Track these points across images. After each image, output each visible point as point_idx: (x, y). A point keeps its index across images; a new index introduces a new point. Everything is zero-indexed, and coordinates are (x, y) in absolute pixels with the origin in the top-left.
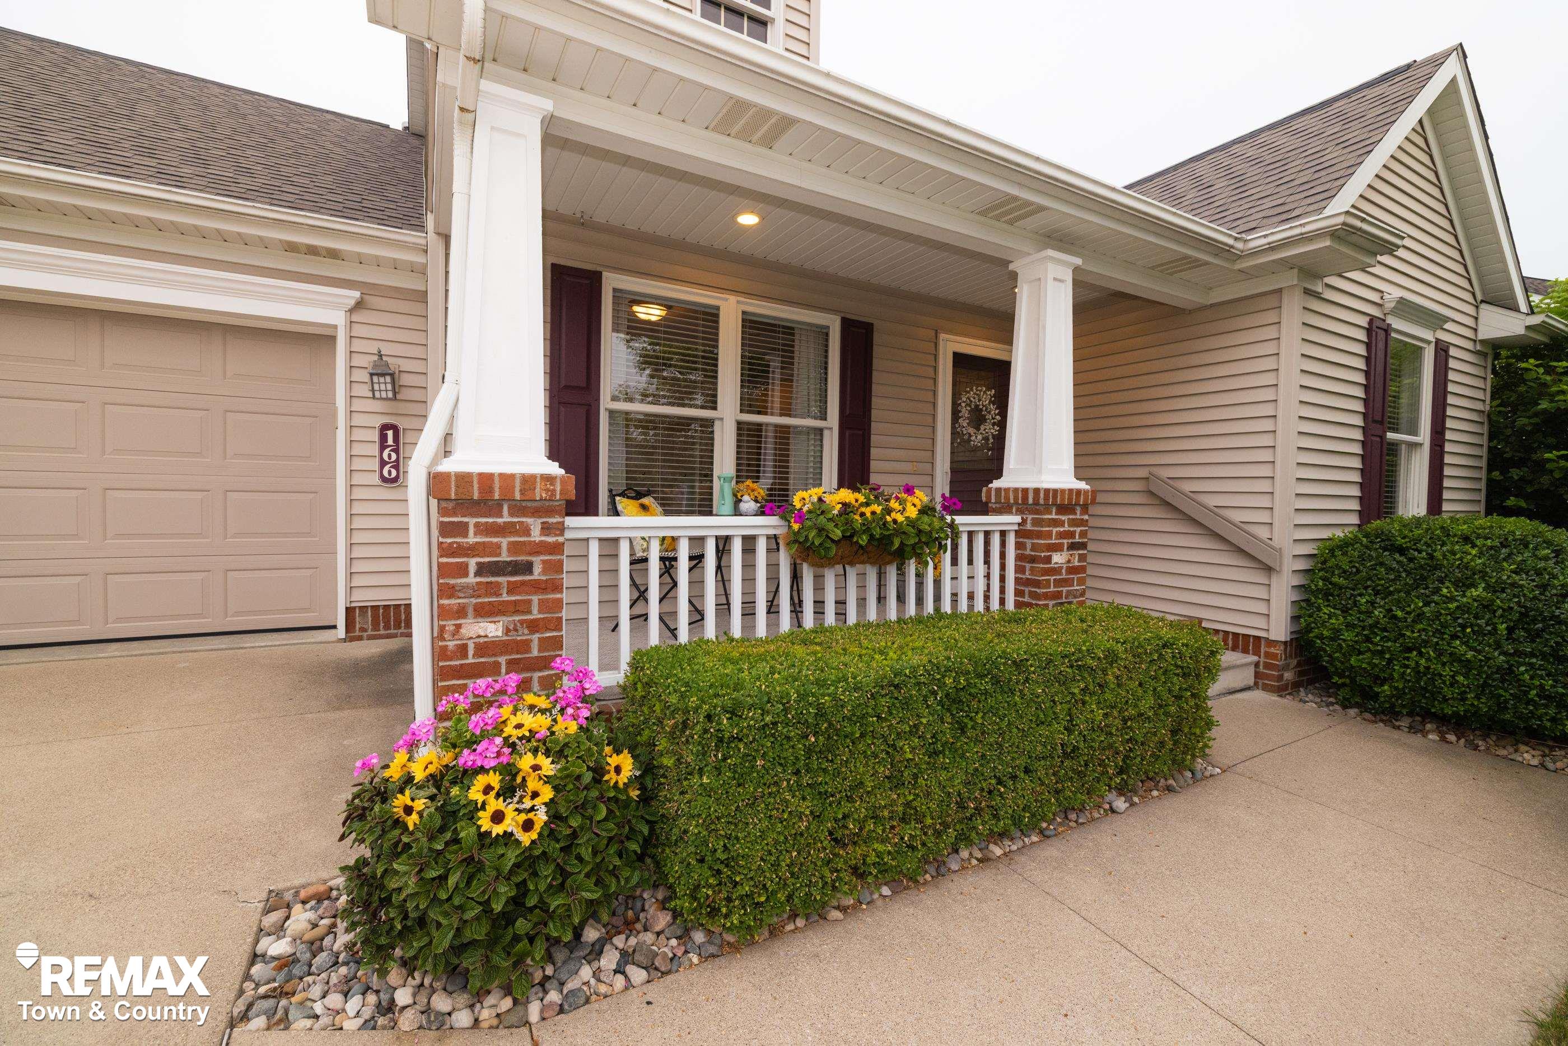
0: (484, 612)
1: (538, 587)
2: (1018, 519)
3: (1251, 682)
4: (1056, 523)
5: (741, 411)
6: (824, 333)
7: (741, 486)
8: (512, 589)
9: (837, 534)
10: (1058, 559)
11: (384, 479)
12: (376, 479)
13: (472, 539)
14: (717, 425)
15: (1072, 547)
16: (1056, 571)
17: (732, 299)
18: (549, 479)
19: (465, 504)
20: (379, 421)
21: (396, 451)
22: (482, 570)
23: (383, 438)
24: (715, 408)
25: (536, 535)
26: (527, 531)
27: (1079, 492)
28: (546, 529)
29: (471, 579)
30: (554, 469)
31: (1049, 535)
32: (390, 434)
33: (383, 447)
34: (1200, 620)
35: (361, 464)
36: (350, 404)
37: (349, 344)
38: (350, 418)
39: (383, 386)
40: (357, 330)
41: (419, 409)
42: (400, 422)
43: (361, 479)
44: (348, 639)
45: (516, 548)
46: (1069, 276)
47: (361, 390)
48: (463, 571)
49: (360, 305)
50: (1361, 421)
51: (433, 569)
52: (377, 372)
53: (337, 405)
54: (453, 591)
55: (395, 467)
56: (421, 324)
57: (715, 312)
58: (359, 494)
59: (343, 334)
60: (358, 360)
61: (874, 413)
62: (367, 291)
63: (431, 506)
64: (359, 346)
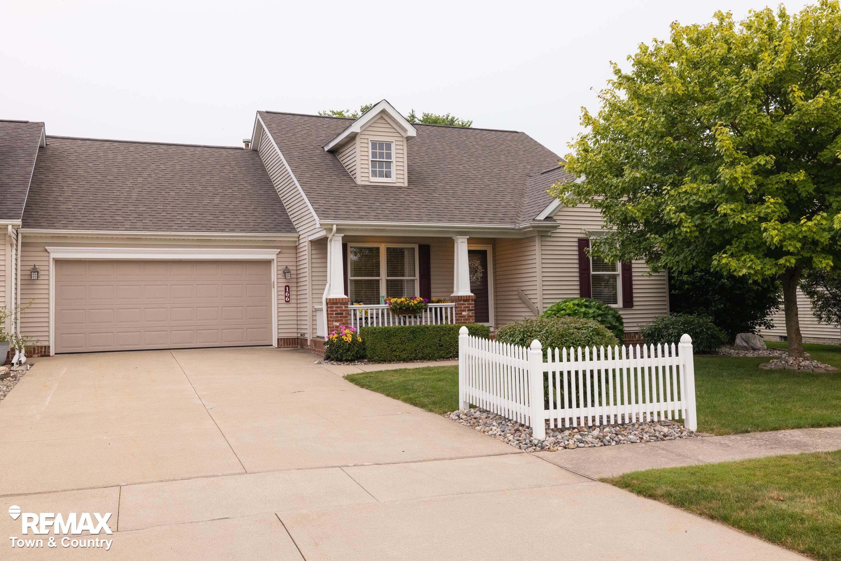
0: (336, 321)
1: (344, 317)
2: (454, 304)
4: (463, 304)
5: (388, 276)
6: (413, 250)
7: (386, 299)
8: (340, 317)
9: (398, 307)
10: (464, 313)
11: (286, 301)
12: (284, 301)
13: (334, 309)
14: (380, 281)
15: (469, 310)
16: (464, 316)
17: (383, 245)
19: (333, 303)
20: (284, 285)
21: (289, 293)
22: (336, 314)
23: (286, 289)
24: (379, 276)
25: (344, 308)
26: (342, 307)
27: (470, 296)
29: (334, 315)
31: (462, 307)
33: (286, 292)
35: (280, 297)
36: (277, 280)
37: (277, 264)
38: (277, 284)
39: (288, 275)
40: (279, 260)
41: (295, 280)
42: (290, 285)
43: (280, 301)
44: (278, 348)
45: (341, 310)
46: (466, 241)
47: (280, 276)
48: (333, 314)
49: (280, 252)
50: (577, 270)
51: (328, 314)
52: (286, 272)
53: (272, 281)
54: (331, 317)
55: (289, 298)
56: (294, 255)
57: (378, 249)
58: (280, 306)
59: (275, 261)
60: (280, 268)
61: (432, 273)
62: (282, 249)
63: (327, 304)
64: (279, 264)
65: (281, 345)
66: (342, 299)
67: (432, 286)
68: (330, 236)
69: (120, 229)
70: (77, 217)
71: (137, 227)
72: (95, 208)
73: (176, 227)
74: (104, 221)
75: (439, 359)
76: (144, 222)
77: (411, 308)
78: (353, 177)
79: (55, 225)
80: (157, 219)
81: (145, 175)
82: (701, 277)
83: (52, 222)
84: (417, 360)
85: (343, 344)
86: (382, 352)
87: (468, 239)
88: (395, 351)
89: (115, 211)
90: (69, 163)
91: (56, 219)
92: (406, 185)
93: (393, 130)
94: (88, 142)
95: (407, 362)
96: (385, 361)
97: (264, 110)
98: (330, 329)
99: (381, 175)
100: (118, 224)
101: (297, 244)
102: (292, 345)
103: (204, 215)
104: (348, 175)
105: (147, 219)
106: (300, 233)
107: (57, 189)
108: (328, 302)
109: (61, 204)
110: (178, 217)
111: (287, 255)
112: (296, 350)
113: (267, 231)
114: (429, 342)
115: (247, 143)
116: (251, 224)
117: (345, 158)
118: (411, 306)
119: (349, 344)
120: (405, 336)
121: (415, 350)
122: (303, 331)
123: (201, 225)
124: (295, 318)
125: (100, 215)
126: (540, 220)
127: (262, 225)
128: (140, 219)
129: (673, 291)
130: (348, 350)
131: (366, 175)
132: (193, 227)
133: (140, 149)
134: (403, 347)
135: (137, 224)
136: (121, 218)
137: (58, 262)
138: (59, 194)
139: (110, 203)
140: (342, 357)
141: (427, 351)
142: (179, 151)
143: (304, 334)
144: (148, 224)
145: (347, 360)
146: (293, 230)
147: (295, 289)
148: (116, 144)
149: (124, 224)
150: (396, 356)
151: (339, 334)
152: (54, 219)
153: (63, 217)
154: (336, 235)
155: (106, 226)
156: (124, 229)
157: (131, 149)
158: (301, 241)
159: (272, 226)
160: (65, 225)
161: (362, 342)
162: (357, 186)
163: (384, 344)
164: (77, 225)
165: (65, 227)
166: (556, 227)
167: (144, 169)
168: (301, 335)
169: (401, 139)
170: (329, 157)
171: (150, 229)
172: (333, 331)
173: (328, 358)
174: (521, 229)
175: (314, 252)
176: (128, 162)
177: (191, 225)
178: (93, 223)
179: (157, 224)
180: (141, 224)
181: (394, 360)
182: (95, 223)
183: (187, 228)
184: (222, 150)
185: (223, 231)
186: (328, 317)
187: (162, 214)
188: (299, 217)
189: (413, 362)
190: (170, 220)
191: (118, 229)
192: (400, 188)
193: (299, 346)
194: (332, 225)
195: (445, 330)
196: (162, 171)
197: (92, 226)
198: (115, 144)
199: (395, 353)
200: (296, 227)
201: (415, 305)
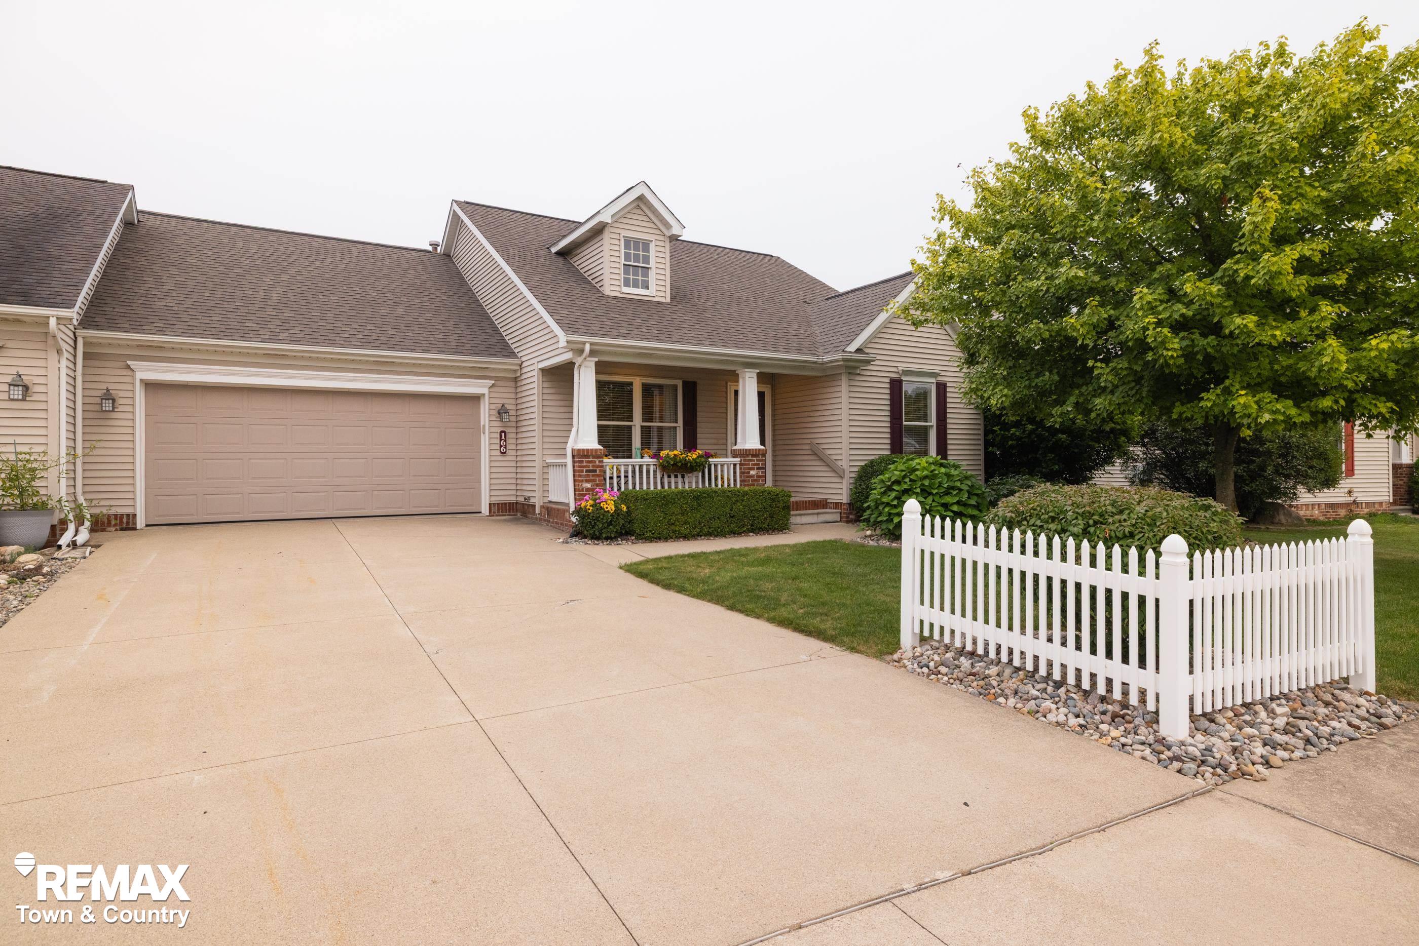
0: (587, 481)
1: (597, 476)
2: (739, 459)
3: (839, 520)
4: (750, 460)
5: (642, 422)
6: (675, 387)
7: (644, 451)
8: (593, 476)
9: (672, 463)
10: (752, 472)
11: (501, 453)
12: (499, 453)
13: (585, 464)
14: (633, 428)
15: (758, 469)
16: (752, 476)
17: (638, 379)
18: (600, 450)
19: (583, 456)
20: (499, 430)
21: (505, 441)
22: (587, 471)
23: (501, 436)
24: (632, 421)
25: (597, 463)
26: (595, 462)
27: (759, 450)
28: (600, 462)
29: (584, 473)
30: (600, 447)
31: (749, 464)
32: (503, 434)
33: (501, 440)
34: (827, 499)
35: (493, 447)
36: (489, 424)
37: (489, 400)
38: (489, 429)
39: (505, 417)
40: (493, 395)
41: (514, 424)
42: (507, 430)
43: (493, 453)
44: (490, 516)
45: (593, 466)
46: (755, 376)
47: (493, 418)
48: (582, 471)
49: (493, 385)
50: (888, 419)
51: (574, 471)
52: (502, 412)
53: (482, 423)
54: (580, 476)
55: (505, 448)
56: (513, 390)
57: (631, 384)
58: (493, 458)
59: (487, 397)
60: (493, 406)
61: (698, 419)
62: (497, 380)
63: (573, 457)
64: (493, 401)
65: (494, 512)
66: (596, 450)
67: (699, 435)
68: (578, 361)
69: (252, 339)
70: (182, 320)
71: (280, 338)
72: (213, 308)
73: (343, 342)
74: (227, 327)
75: (729, 534)
76: (291, 332)
77: (689, 465)
78: (598, 286)
79: (144, 327)
80: (311, 330)
81: (292, 271)
82: (1032, 432)
83: (138, 324)
84: (701, 536)
85: (603, 515)
86: (656, 526)
87: (758, 374)
88: (673, 524)
89: (244, 314)
90: (175, 248)
91: (146, 320)
92: (668, 300)
93: (652, 225)
94: (206, 224)
95: (689, 540)
96: (660, 539)
97: (462, 199)
98: (579, 494)
99: (636, 286)
100: (249, 332)
101: (519, 374)
102: (509, 511)
103: (383, 329)
104: (589, 282)
105: (296, 328)
106: (524, 359)
107: (151, 279)
108: (576, 453)
109: (156, 300)
110: (343, 329)
111: (502, 390)
112: (516, 520)
113: (476, 354)
114: (717, 511)
115: (435, 245)
116: (452, 344)
117: (585, 261)
118: (690, 462)
119: (612, 515)
120: (686, 503)
121: (700, 523)
122: (527, 494)
123: (379, 342)
124: (514, 475)
125: (220, 319)
126: (850, 352)
127: (468, 346)
128: (285, 328)
129: (990, 449)
130: (610, 523)
131: (617, 283)
132: (366, 343)
133: (285, 240)
134: (682, 518)
135: (281, 334)
136: (255, 325)
137: (149, 386)
138: (153, 286)
139: (237, 304)
140: (601, 534)
141: (715, 524)
142: (341, 247)
143: (529, 497)
144: (298, 336)
145: (607, 539)
146: (512, 354)
147: (513, 435)
148: (249, 231)
149: (259, 333)
150: (674, 532)
151: (595, 500)
152: (143, 320)
153: (157, 318)
154: (588, 359)
155: (230, 334)
156: (260, 340)
157: (271, 238)
158: (524, 370)
159: (482, 348)
160: (161, 329)
161: (627, 512)
162: (604, 296)
163: (659, 514)
164: (180, 330)
165: (161, 332)
166: (868, 362)
167: (291, 264)
168: (525, 499)
169: (662, 238)
170: (559, 261)
171: (301, 343)
172: (585, 495)
173: (578, 533)
174: (823, 363)
175: (545, 385)
176: (266, 254)
177: (364, 341)
178: (207, 329)
179: (312, 337)
180: (287, 335)
181: (672, 538)
182: (213, 329)
183: (359, 344)
184: (402, 251)
185: (412, 350)
186: (574, 476)
187: (319, 324)
188: (522, 336)
189: (696, 539)
190: (331, 331)
191: (249, 339)
192: (661, 303)
193: (519, 514)
194: (584, 343)
195: (738, 496)
196: (318, 268)
197: (205, 332)
198: (246, 230)
199: (673, 527)
200: (516, 351)
201: (693, 459)
